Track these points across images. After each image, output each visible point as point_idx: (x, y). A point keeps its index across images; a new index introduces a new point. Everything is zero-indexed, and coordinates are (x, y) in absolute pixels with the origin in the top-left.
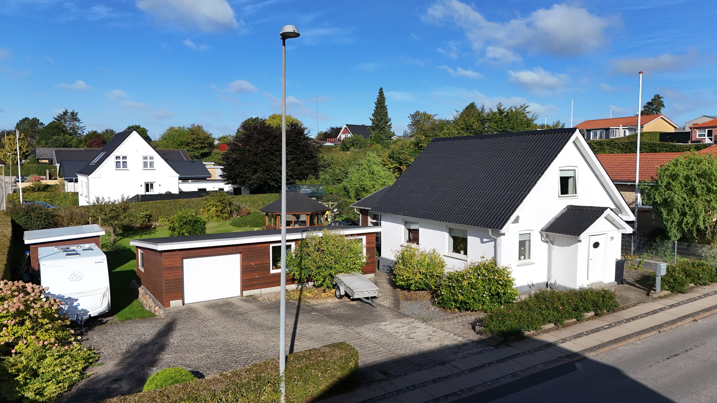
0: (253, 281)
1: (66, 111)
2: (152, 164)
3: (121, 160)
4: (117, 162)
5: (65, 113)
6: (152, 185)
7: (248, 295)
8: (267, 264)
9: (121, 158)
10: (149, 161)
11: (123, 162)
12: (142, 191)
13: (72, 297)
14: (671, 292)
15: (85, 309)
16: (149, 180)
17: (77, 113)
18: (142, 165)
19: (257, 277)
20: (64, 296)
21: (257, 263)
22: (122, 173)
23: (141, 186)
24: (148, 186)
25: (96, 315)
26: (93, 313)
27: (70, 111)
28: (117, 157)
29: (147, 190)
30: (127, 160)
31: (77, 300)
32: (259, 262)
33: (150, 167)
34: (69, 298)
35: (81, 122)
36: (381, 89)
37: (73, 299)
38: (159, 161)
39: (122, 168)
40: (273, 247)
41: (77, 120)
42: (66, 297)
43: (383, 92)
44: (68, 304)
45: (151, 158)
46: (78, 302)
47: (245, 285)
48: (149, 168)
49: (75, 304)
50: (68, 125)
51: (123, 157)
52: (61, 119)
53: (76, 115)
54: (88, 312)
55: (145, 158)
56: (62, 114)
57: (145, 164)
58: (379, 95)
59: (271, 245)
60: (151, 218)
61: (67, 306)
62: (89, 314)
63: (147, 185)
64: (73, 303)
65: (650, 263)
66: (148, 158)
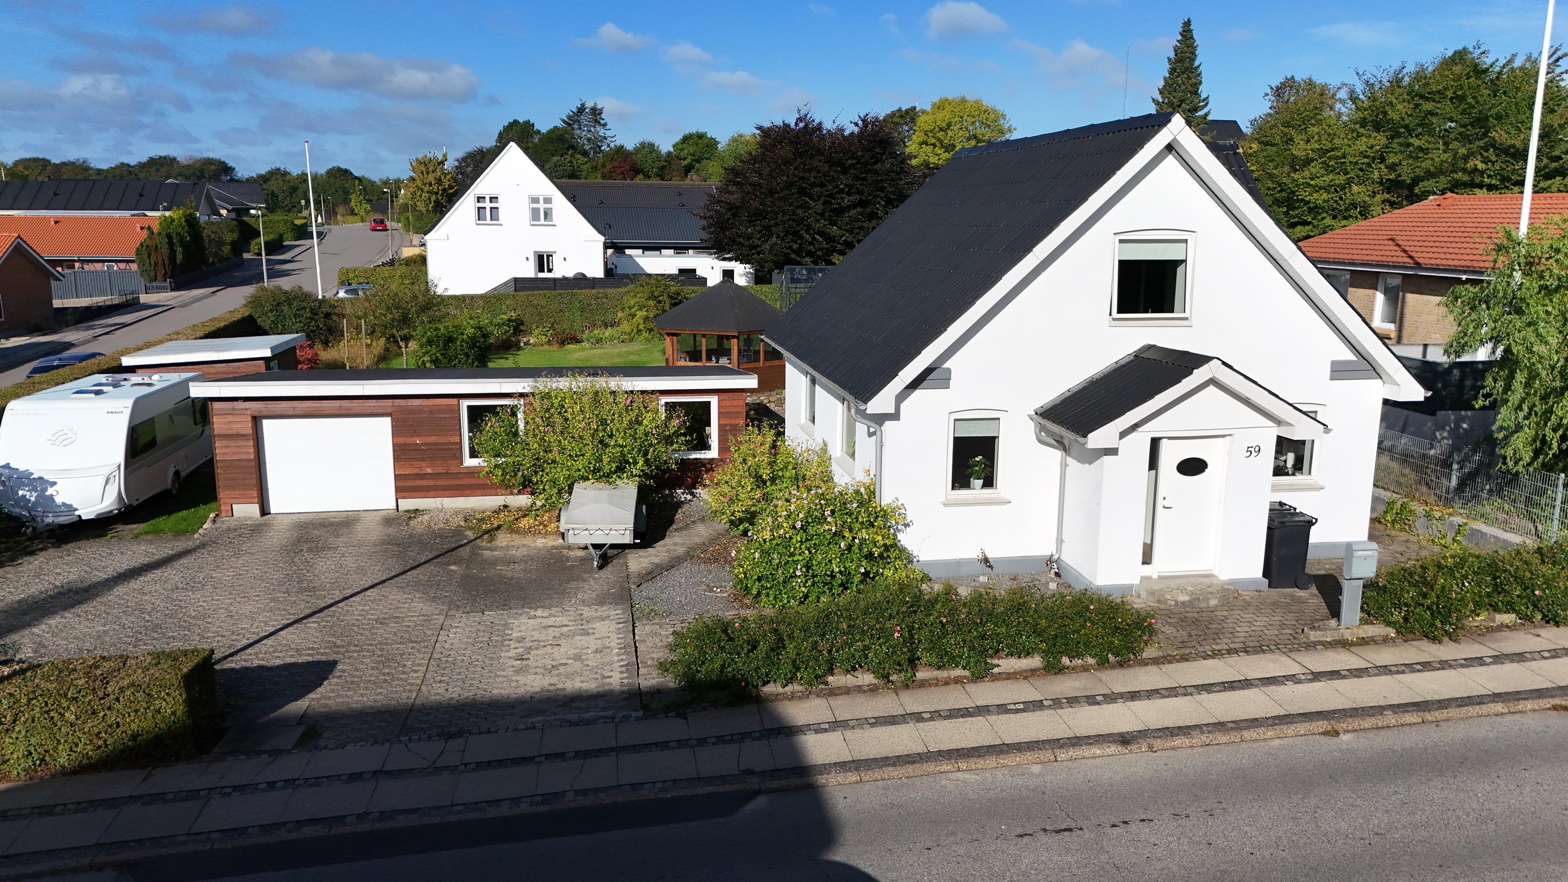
0: (421, 479)
1: (583, 105)
2: (548, 214)
3: (487, 205)
4: (479, 208)
5: (581, 110)
6: (550, 257)
7: (412, 508)
8: (455, 443)
9: (488, 199)
10: (542, 206)
11: (491, 208)
12: (529, 271)
13: (45, 477)
14: (1398, 632)
15: (68, 502)
16: (544, 248)
17: (601, 110)
18: (527, 215)
19: (429, 470)
20: (32, 474)
21: (429, 440)
22: (488, 231)
23: (527, 259)
24: (543, 261)
25: (92, 516)
26: (87, 512)
27: (589, 105)
28: (480, 199)
29: (541, 270)
30: (499, 204)
31: (53, 484)
32: (432, 439)
33: (546, 219)
34: (41, 478)
35: (608, 127)
36: (1187, 23)
37: (47, 481)
38: (562, 207)
39: (488, 221)
40: (469, 408)
41: (600, 124)
42: (35, 476)
43: (1191, 31)
44: (36, 491)
45: (548, 200)
46: (55, 487)
47: (403, 488)
48: (542, 221)
49: (50, 491)
50: (582, 134)
51: (491, 198)
52: (574, 122)
53: (600, 113)
54: (77, 510)
55: (535, 200)
56: (575, 110)
57: (535, 214)
58: (1180, 38)
59: (465, 404)
60: (522, 328)
61: (35, 494)
62: (77, 513)
63: (539, 258)
64: (46, 490)
65: (1483, 534)
66: (541, 201)
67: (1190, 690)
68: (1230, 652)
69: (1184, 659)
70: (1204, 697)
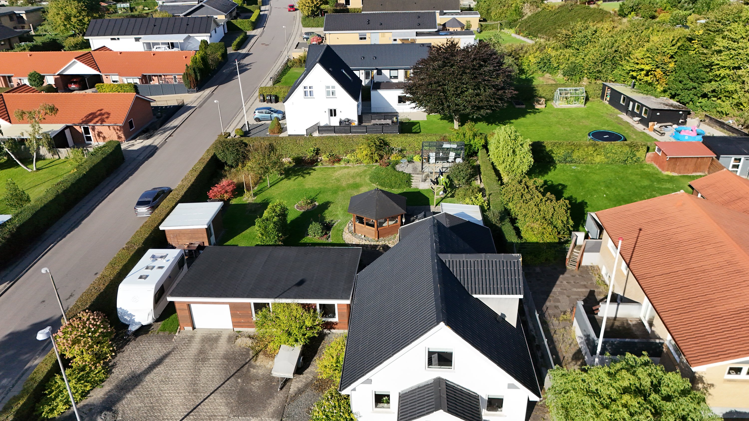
0: (240, 323)
2: (333, 93)
3: (308, 90)
4: (305, 91)
6: (335, 110)
7: (238, 330)
8: (250, 314)
9: (308, 88)
10: (331, 90)
11: (310, 91)
12: (324, 120)
13: (132, 313)
15: (138, 320)
16: (332, 108)
18: (325, 93)
19: (243, 321)
20: (128, 312)
21: (243, 313)
22: (309, 101)
23: (325, 112)
24: (332, 112)
25: (146, 325)
26: (144, 323)
28: (305, 87)
30: (313, 90)
31: (134, 316)
34: (130, 314)
37: (132, 315)
38: (339, 90)
39: (309, 96)
45: (333, 87)
47: (235, 325)
48: (331, 96)
51: (310, 87)
55: (328, 87)
57: (328, 93)
59: (253, 305)
62: (141, 323)
66: (331, 87)
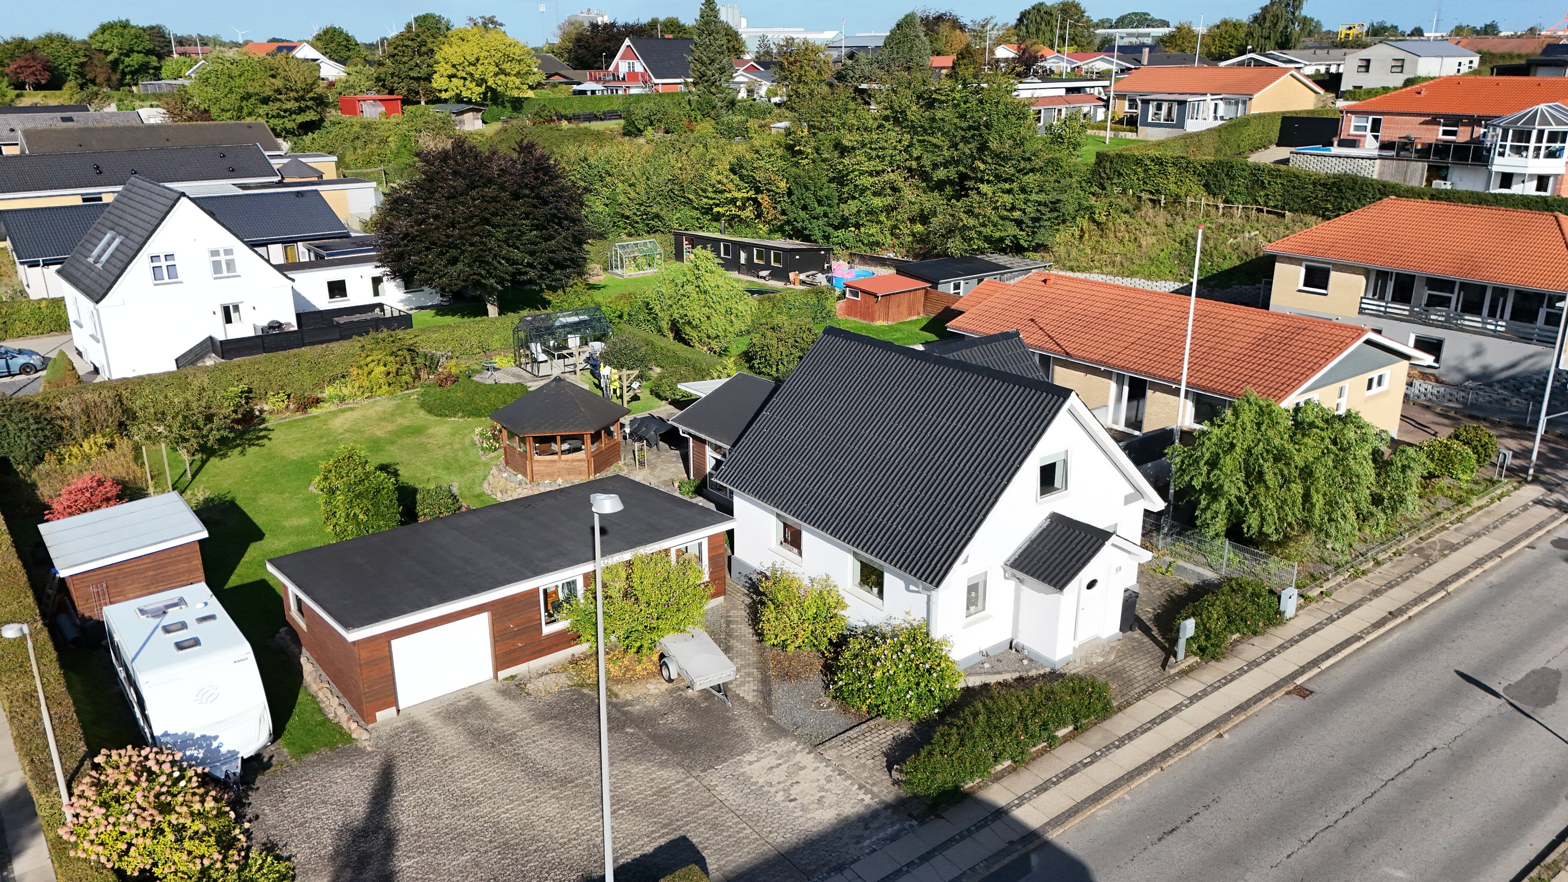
0: (514, 652)
2: (230, 265)
3: (163, 263)
4: (154, 268)
6: (236, 308)
7: (507, 676)
8: (536, 620)
9: (162, 258)
10: (223, 258)
11: (168, 266)
12: (218, 329)
13: (208, 734)
14: (1201, 658)
15: (231, 749)
16: (229, 301)
18: (209, 268)
19: (520, 644)
20: (194, 735)
21: (518, 622)
22: (168, 291)
23: (215, 310)
24: (229, 312)
25: (253, 754)
26: (248, 752)
28: (153, 258)
29: (228, 326)
30: (177, 262)
31: (216, 738)
32: (522, 621)
33: (228, 270)
34: (203, 737)
37: (210, 737)
38: (245, 256)
39: (166, 280)
42: (197, 735)
44: (202, 748)
45: (228, 252)
46: (218, 741)
47: (502, 660)
48: (225, 273)
49: (215, 745)
51: (166, 256)
54: (238, 753)
55: (215, 253)
57: (217, 267)
60: (251, 395)
61: (202, 751)
62: (240, 756)
63: (226, 310)
64: (211, 744)
65: (1185, 569)
66: (222, 253)
67: (1149, 725)
68: (1145, 692)
69: (1129, 704)
70: (1158, 729)
